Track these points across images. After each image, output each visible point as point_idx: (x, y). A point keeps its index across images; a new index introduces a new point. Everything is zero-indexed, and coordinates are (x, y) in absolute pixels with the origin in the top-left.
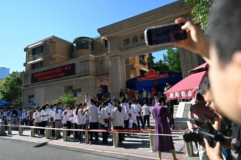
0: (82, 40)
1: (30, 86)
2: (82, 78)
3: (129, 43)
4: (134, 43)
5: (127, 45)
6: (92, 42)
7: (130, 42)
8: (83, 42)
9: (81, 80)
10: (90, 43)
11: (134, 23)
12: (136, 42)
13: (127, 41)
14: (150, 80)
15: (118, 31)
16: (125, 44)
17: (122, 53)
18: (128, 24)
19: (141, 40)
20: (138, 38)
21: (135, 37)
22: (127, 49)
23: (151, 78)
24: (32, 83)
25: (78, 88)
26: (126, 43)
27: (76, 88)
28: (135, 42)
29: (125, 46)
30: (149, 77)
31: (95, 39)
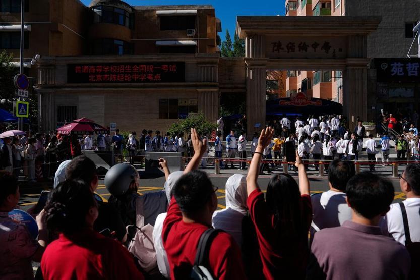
0: (116, 6)
1: (65, 87)
2: (199, 90)
3: (280, 50)
4: (288, 52)
5: (277, 52)
6: (130, 14)
7: (283, 49)
8: (116, 10)
9: (198, 92)
10: (127, 14)
11: (299, 26)
12: (292, 51)
13: (278, 46)
14: (298, 106)
15: (272, 29)
16: (273, 49)
17: (269, 63)
18: (291, 24)
19: (299, 51)
20: (295, 46)
21: (290, 43)
22: (279, 58)
23: (298, 104)
24: (68, 82)
25: (191, 105)
26: (276, 48)
27: (186, 105)
28: (290, 50)
29: (273, 52)
30: (296, 101)
31: (138, 9)
